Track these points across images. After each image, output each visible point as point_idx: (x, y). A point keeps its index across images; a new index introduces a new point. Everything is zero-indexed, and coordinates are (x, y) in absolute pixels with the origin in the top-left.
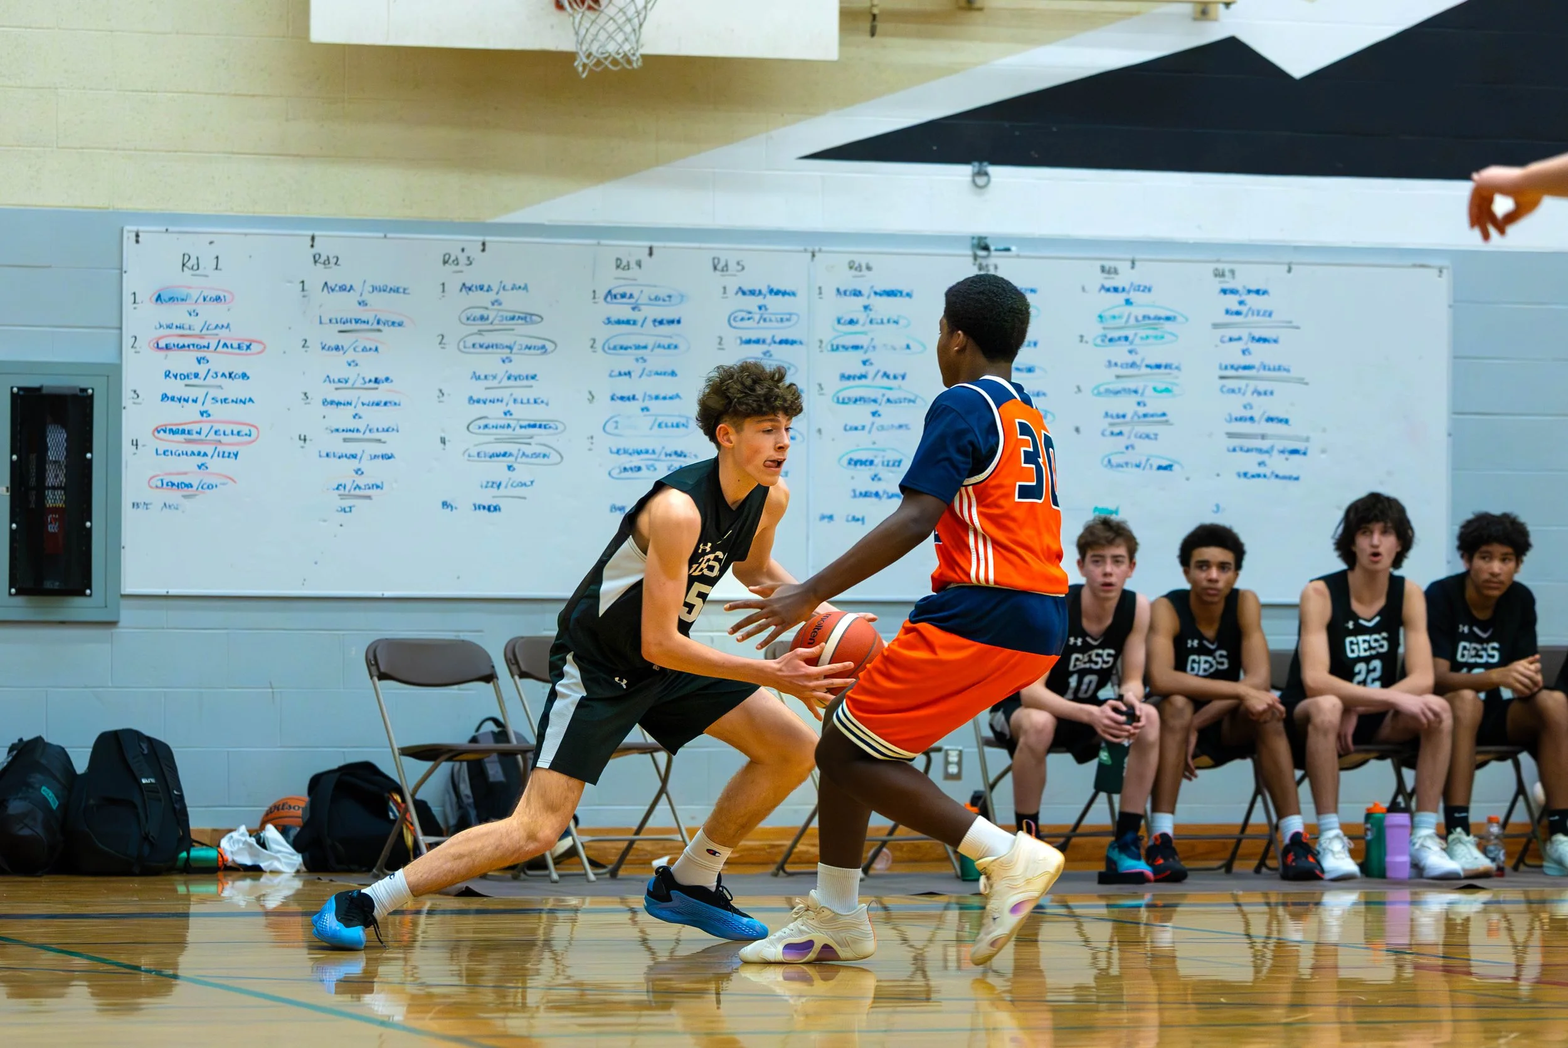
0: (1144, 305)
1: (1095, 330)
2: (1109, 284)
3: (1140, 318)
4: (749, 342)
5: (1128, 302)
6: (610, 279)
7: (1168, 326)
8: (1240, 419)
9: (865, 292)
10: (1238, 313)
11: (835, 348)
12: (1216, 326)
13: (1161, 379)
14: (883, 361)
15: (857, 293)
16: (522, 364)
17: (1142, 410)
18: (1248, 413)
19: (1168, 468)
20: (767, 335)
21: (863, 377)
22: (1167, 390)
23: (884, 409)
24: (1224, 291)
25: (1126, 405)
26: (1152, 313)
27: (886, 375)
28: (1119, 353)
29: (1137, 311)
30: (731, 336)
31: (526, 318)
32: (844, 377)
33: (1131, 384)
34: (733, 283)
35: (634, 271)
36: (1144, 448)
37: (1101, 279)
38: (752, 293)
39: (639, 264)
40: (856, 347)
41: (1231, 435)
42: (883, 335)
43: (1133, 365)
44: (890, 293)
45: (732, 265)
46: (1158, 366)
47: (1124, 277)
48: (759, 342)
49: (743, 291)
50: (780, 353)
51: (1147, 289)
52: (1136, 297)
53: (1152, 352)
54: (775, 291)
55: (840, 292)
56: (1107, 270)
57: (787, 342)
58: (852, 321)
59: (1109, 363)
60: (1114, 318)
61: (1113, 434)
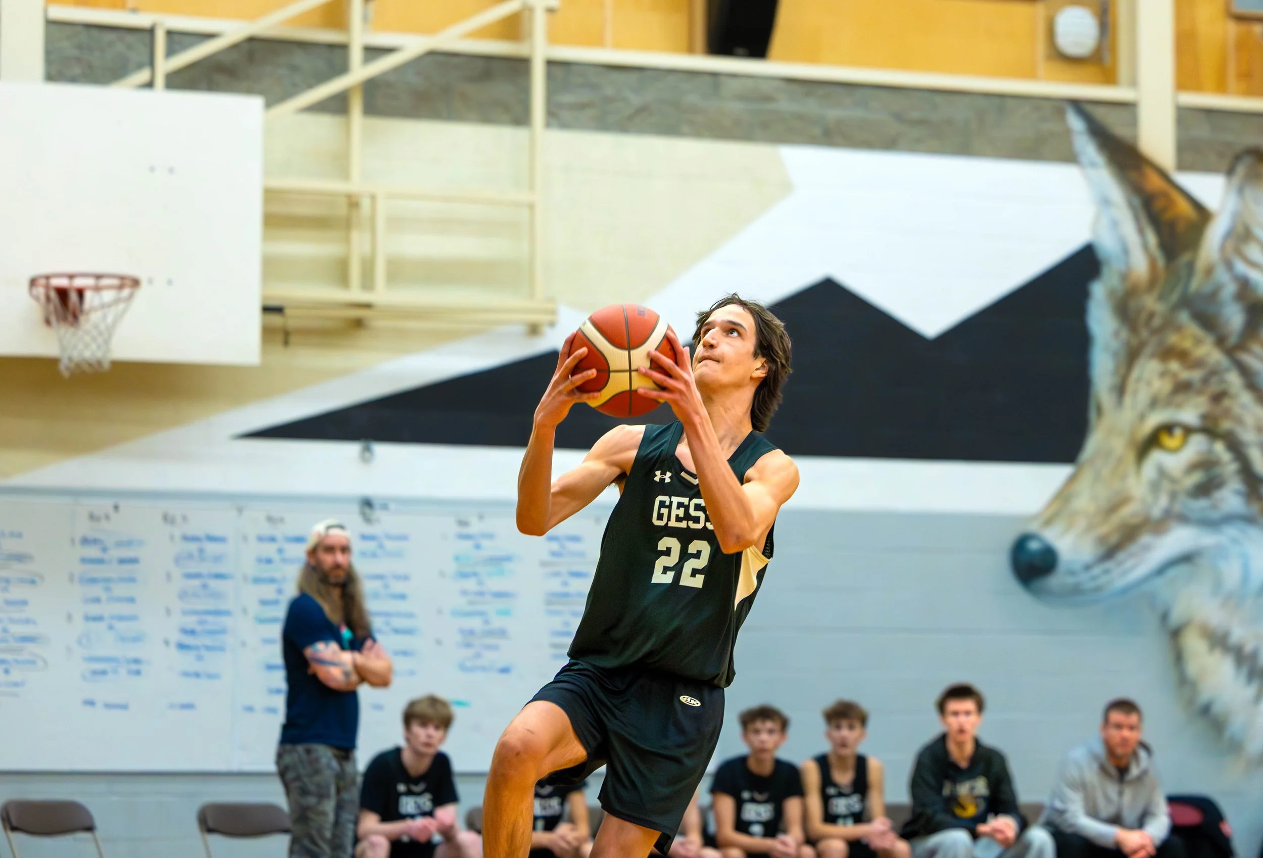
0: (488, 549)
1: (451, 567)
2: (465, 531)
3: (486, 560)
4: (189, 576)
5: (478, 547)
6: (84, 528)
7: (508, 565)
8: (561, 634)
9: (279, 539)
10: (559, 554)
11: (257, 580)
12: (544, 564)
13: (500, 605)
15: (273, 539)
16: (17, 592)
17: (486, 628)
18: (566, 630)
19: (505, 670)
20: (205, 571)
21: (277, 602)
22: (507, 613)
25: (475, 623)
26: (495, 554)
28: (471, 584)
29: (485, 553)
30: (177, 572)
31: (20, 558)
32: (263, 603)
33: (480, 609)
34: (177, 532)
35: (104, 524)
36: (489, 657)
37: (456, 529)
38: (195, 539)
39: (107, 517)
40: (272, 580)
41: (554, 646)
43: (481, 594)
44: (299, 540)
45: (179, 519)
46: (499, 595)
47: (476, 527)
48: (197, 576)
49: (186, 538)
50: (214, 584)
51: (490, 536)
52: (485, 543)
53: (494, 584)
54: (211, 539)
55: (260, 539)
56: (463, 523)
57: (219, 576)
58: (269, 561)
59: (464, 593)
60: (466, 559)
61: (465, 646)
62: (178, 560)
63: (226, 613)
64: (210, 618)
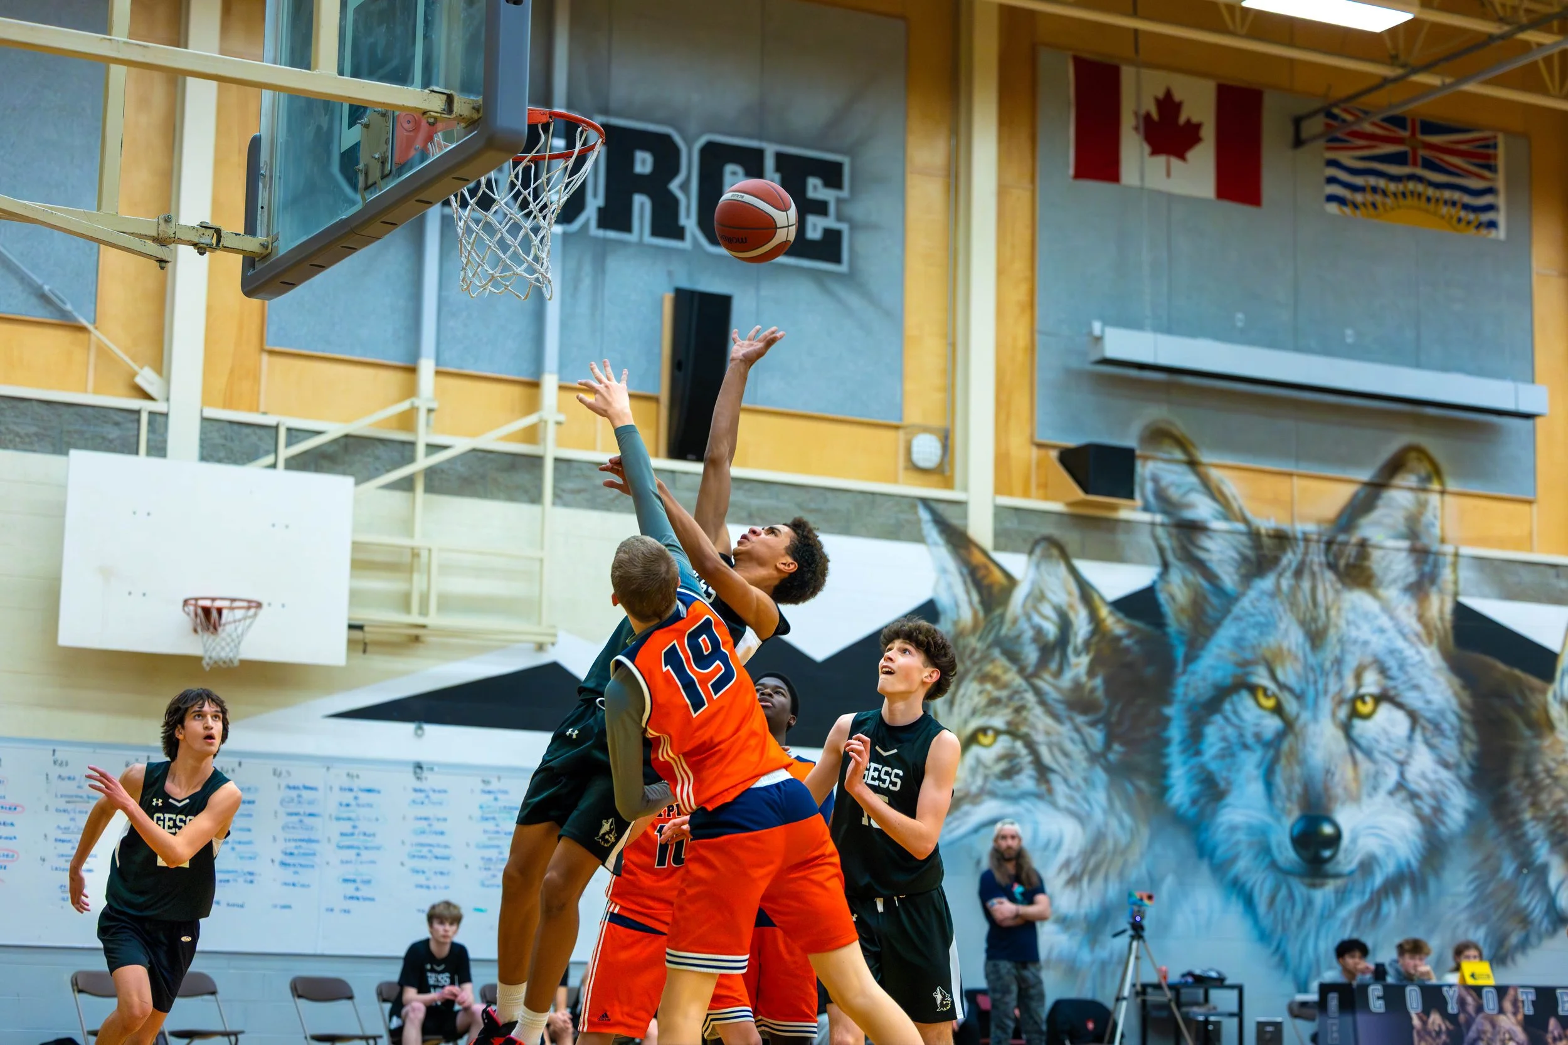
0: (504, 800)
1: (478, 813)
2: (488, 788)
3: (502, 808)
4: (291, 814)
5: (496, 799)
9: (355, 789)
11: (338, 819)
14: (363, 826)
15: (351, 790)
20: (301, 811)
21: (352, 834)
23: (363, 852)
25: (493, 853)
26: (507, 805)
27: (365, 834)
28: (490, 826)
29: (501, 804)
30: (282, 811)
32: (342, 834)
33: (496, 842)
34: (283, 782)
37: (482, 786)
38: (295, 788)
39: (233, 770)
40: (349, 819)
42: (363, 812)
43: (497, 832)
44: (369, 791)
45: (284, 774)
47: (495, 785)
48: (297, 814)
49: (289, 787)
50: (308, 821)
51: (505, 792)
52: (500, 796)
54: (306, 788)
55: (342, 789)
56: (485, 782)
57: (311, 815)
58: (348, 805)
59: (485, 832)
60: (489, 807)
61: (486, 869)
62: (282, 802)
63: (317, 841)
64: (304, 844)
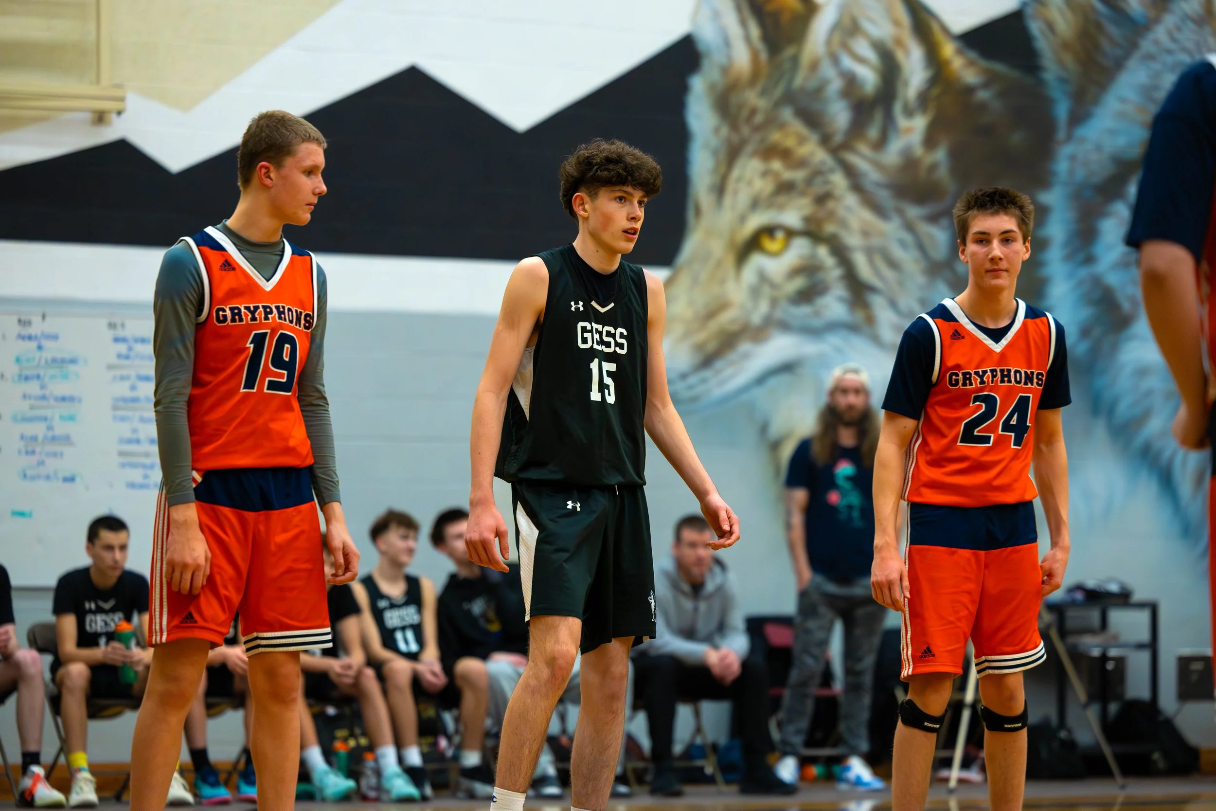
0: (52, 350)
1: (12, 370)
2: (27, 330)
3: (49, 361)
5: (40, 348)
7: (72, 368)
8: (130, 441)
10: (127, 357)
12: (110, 367)
13: (65, 409)
17: (50, 434)
18: (134, 436)
19: (71, 479)
22: (72, 418)
24: (117, 340)
25: (38, 428)
26: (59, 356)
28: (33, 388)
29: (47, 355)
33: (42, 413)
36: (52, 464)
37: (17, 329)
41: (121, 454)
43: (44, 397)
46: (63, 399)
47: (36, 328)
51: (55, 337)
52: (46, 344)
53: (59, 388)
56: (24, 323)
59: (25, 396)
60: (28, 360)
61: (27, 453)
